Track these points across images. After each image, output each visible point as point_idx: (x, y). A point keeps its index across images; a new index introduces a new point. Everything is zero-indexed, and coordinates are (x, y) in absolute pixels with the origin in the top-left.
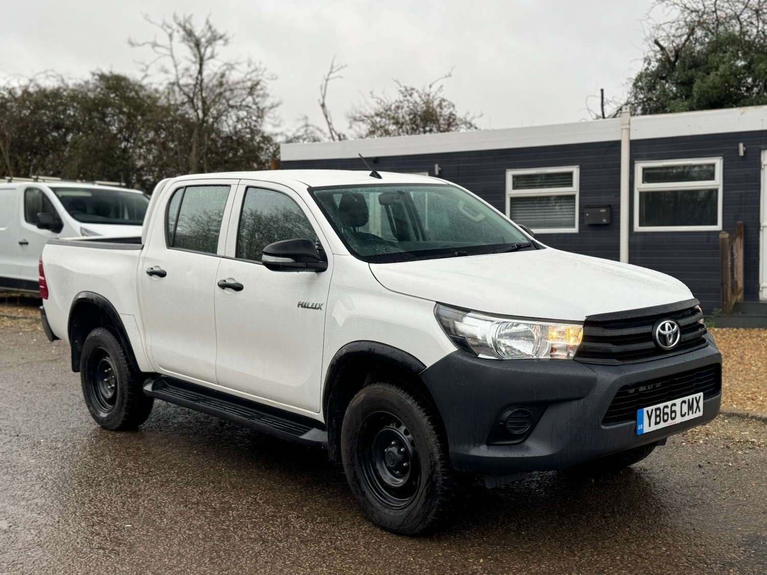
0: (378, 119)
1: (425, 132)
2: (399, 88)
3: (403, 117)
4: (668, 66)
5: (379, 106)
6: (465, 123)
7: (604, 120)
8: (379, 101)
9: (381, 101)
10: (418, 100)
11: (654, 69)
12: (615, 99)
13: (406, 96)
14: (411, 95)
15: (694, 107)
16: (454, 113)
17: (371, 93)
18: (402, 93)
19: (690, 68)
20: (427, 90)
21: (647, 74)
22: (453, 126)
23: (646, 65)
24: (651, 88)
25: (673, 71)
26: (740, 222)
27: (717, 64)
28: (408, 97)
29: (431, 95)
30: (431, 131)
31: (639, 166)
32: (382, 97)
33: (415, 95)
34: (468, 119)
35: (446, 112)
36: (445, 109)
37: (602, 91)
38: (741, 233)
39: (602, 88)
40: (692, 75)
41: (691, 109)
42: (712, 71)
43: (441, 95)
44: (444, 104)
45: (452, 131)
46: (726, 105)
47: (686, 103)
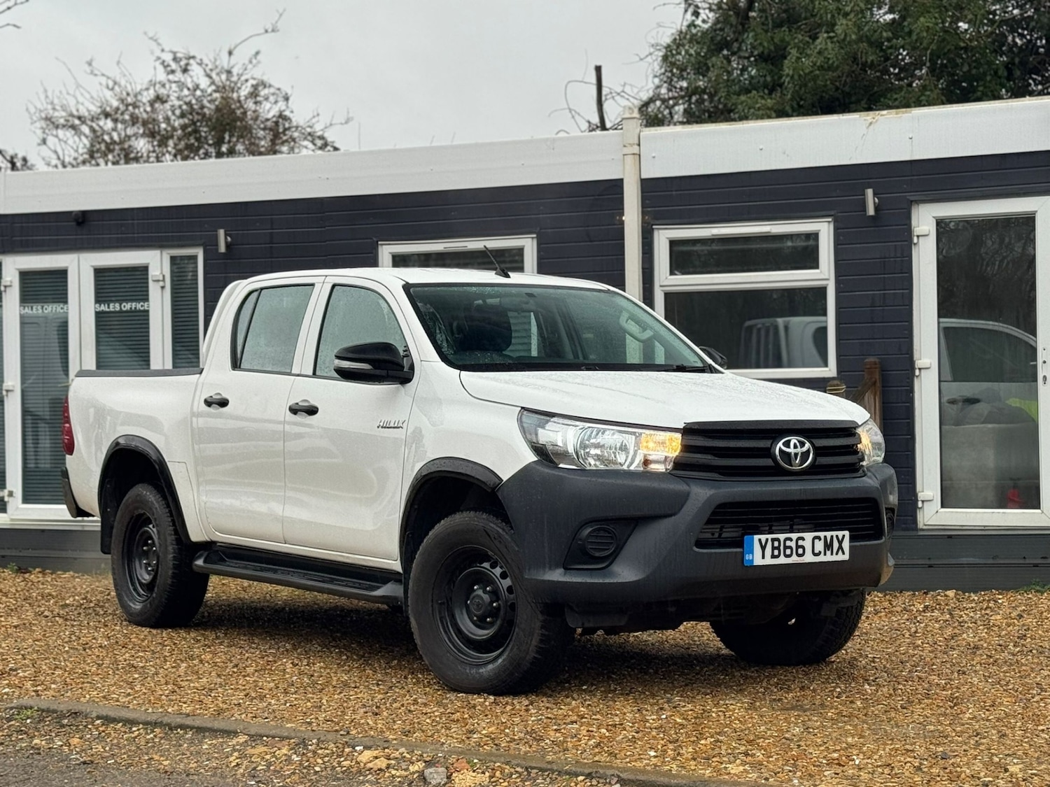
0: (109, 124)
1: (219, 155)
2: (158, 53)
3: (167, 119)
4: (733, 20)
5: (108, 94)
6: (312, 137)
7: (605, 132)
8: (111, 84)
9: (115, 83)
10: (204, 83)
11: (706, 26)
12: (628, 89)
13: (173, 72)
14: (185, 70)
15: (788, 109)
16: (287, 113)
17: (90, 64)
18: (166, 66)
19: (778, 25)
20: (224, 62)
21: (693, 35)
22: (283, 143)
23: (689, 17)
24: (702, 68)
25: (745, 30)
26: (871, 359)
27: (833, 16)
28: (179, 76)
29: (235, 71)
30: (231, 152)
31: (663, 238)
32: (115, 73)
33: (196, 70)
34: (318, 128)
35: (269, 110)
36: (267, 105)
37: (598, 69)
38: (875, 383)
39: (598, 64)
40: (782, 40)
41: (781, 114)
42: (820, 32)
43: (257, 73)
44: (264, 92)
45: (281, 152)
46: (853, 106)
47: (770, 102)
